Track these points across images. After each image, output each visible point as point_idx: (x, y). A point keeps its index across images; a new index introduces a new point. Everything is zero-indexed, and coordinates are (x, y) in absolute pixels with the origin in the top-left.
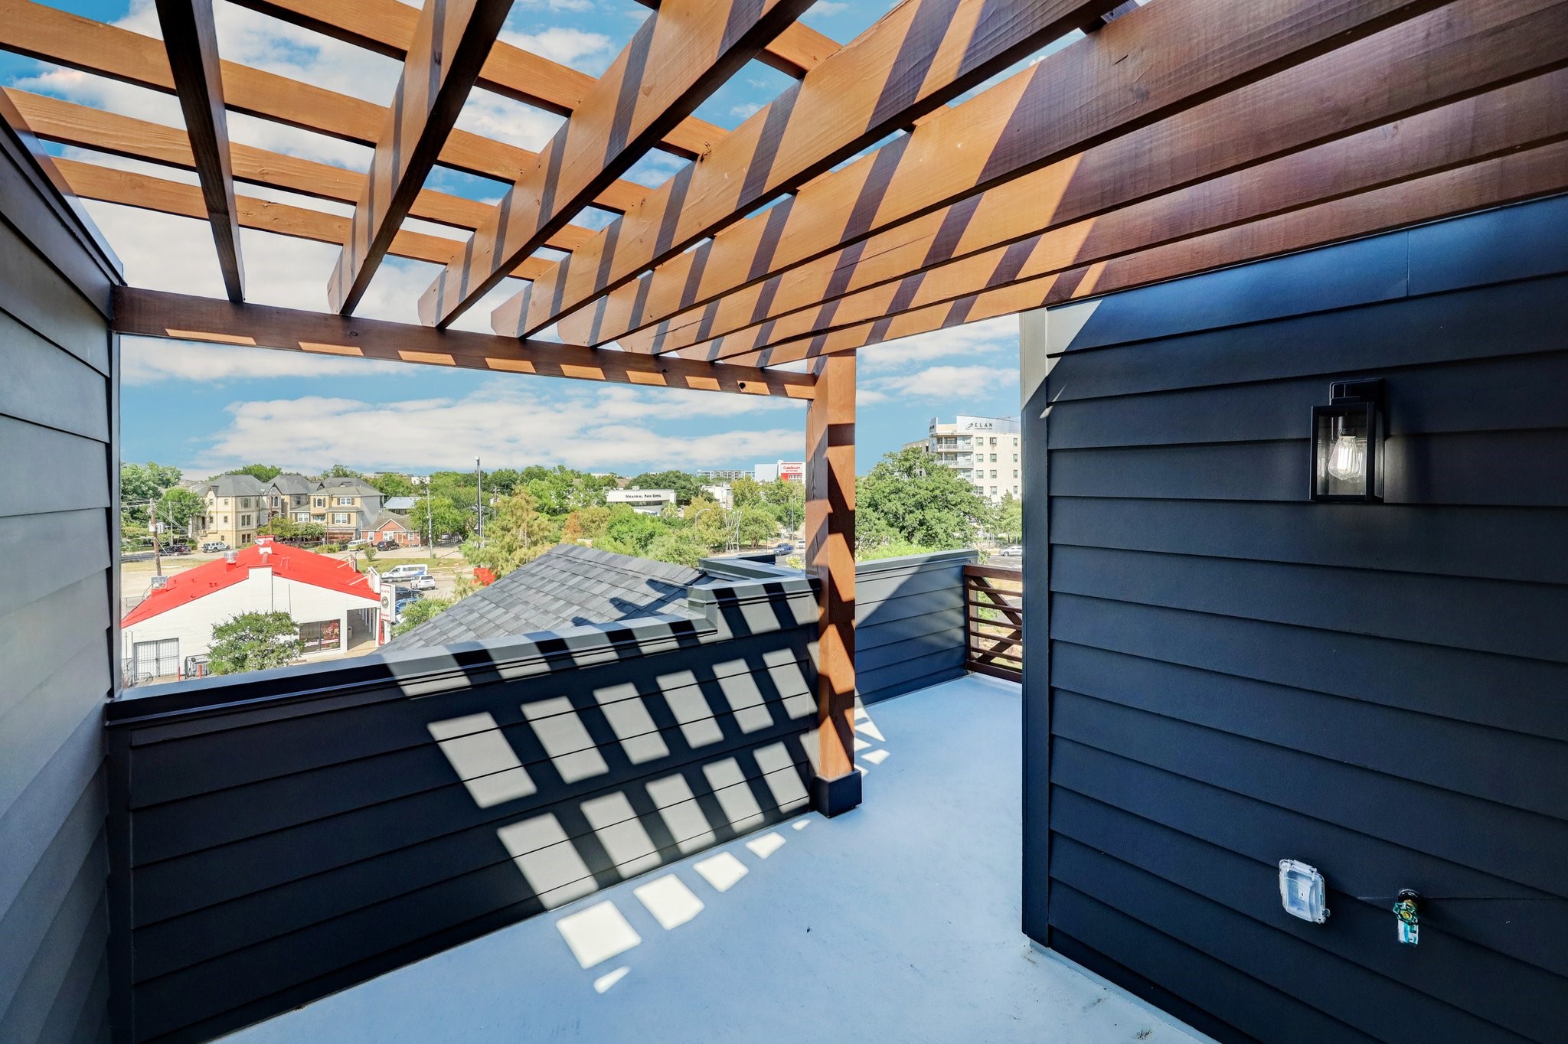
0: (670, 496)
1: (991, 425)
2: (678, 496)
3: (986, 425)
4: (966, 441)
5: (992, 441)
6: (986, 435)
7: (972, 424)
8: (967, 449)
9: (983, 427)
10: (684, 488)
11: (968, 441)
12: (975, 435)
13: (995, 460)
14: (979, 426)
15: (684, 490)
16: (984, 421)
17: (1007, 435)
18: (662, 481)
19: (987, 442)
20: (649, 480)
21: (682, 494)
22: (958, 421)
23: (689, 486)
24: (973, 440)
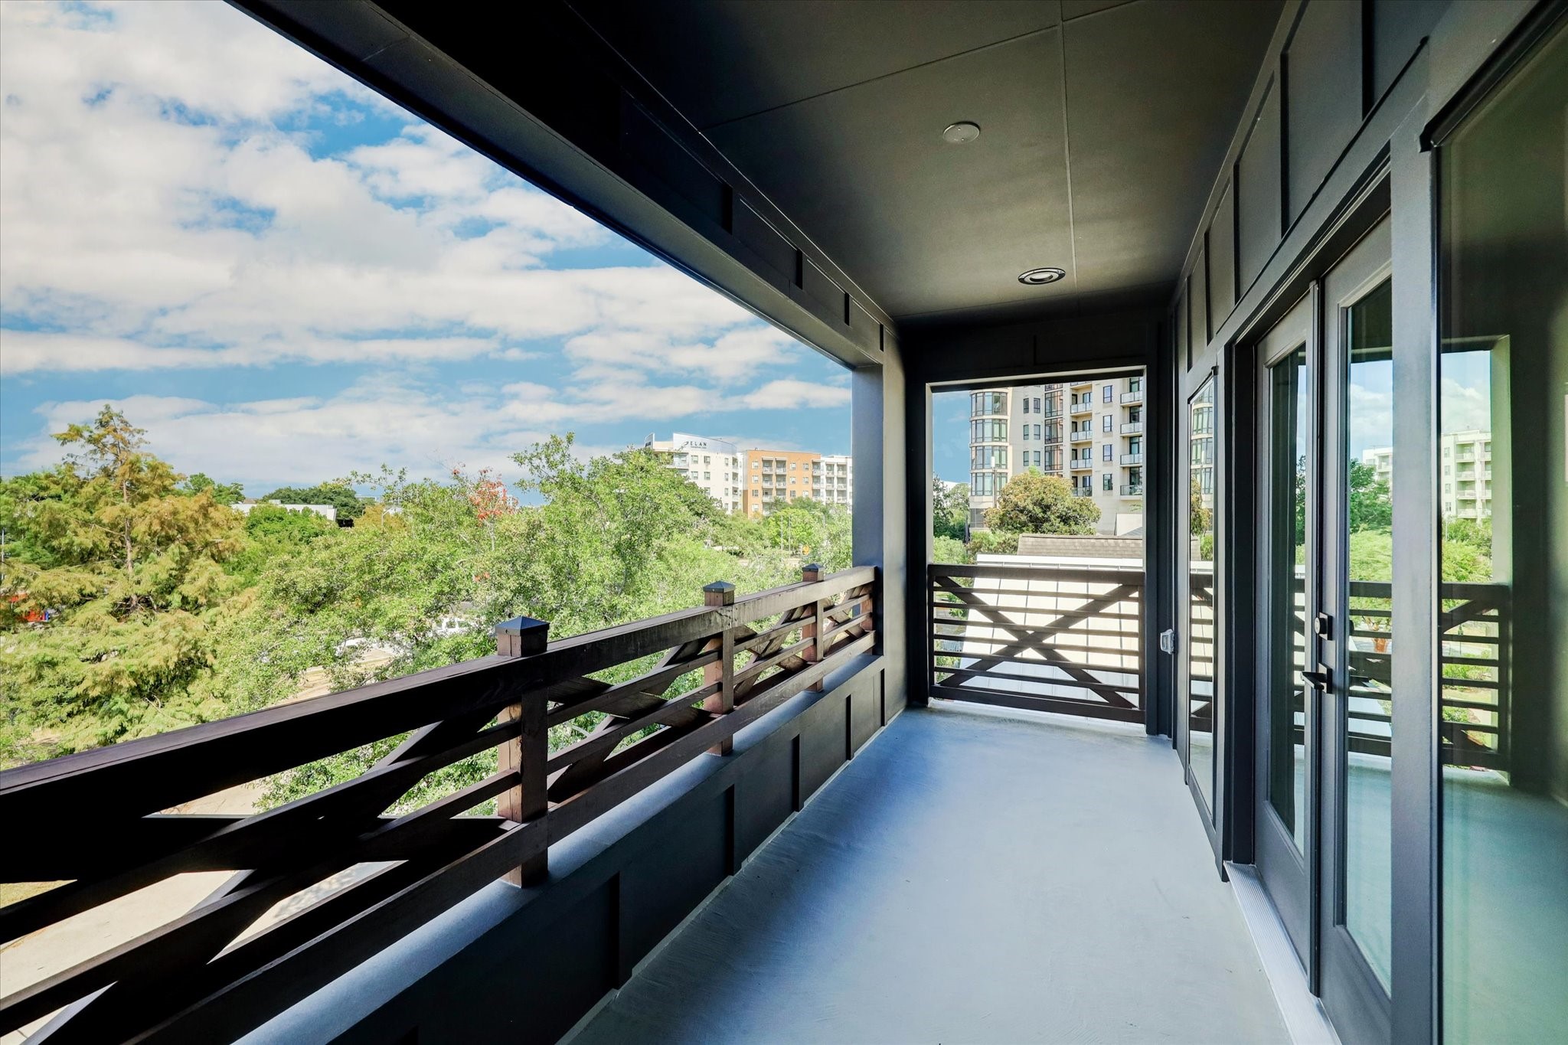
0: (329, 512)
1: (705, 444)
2: (338, 515)
3: (701, 444)
4: (682, 459)
5: (706, 460)
6: (701, 454)
7: (688, 443)
8: (683, 466)
9: (698, 445)
10: (346, 505)
11: (684, 459)
12: (691, 453)
13: (708, 478)
14: (694, 445)
15: (346, 508)
16: (698, 439)
17: (720, 455)
18: (312, 496)
19: (701, 460)
20: (292, 495)
21: (343, 513)
22: (674, 438)
23: (352, 503)
24: (689, 458)
